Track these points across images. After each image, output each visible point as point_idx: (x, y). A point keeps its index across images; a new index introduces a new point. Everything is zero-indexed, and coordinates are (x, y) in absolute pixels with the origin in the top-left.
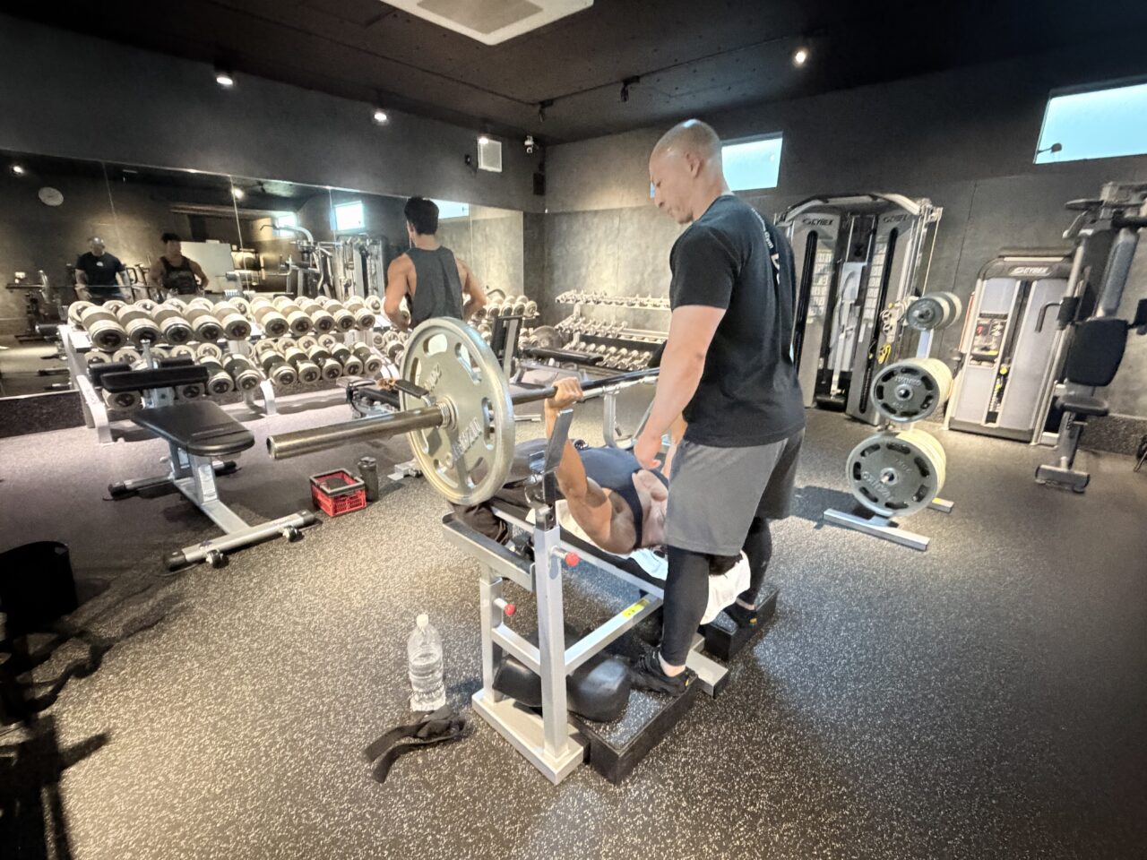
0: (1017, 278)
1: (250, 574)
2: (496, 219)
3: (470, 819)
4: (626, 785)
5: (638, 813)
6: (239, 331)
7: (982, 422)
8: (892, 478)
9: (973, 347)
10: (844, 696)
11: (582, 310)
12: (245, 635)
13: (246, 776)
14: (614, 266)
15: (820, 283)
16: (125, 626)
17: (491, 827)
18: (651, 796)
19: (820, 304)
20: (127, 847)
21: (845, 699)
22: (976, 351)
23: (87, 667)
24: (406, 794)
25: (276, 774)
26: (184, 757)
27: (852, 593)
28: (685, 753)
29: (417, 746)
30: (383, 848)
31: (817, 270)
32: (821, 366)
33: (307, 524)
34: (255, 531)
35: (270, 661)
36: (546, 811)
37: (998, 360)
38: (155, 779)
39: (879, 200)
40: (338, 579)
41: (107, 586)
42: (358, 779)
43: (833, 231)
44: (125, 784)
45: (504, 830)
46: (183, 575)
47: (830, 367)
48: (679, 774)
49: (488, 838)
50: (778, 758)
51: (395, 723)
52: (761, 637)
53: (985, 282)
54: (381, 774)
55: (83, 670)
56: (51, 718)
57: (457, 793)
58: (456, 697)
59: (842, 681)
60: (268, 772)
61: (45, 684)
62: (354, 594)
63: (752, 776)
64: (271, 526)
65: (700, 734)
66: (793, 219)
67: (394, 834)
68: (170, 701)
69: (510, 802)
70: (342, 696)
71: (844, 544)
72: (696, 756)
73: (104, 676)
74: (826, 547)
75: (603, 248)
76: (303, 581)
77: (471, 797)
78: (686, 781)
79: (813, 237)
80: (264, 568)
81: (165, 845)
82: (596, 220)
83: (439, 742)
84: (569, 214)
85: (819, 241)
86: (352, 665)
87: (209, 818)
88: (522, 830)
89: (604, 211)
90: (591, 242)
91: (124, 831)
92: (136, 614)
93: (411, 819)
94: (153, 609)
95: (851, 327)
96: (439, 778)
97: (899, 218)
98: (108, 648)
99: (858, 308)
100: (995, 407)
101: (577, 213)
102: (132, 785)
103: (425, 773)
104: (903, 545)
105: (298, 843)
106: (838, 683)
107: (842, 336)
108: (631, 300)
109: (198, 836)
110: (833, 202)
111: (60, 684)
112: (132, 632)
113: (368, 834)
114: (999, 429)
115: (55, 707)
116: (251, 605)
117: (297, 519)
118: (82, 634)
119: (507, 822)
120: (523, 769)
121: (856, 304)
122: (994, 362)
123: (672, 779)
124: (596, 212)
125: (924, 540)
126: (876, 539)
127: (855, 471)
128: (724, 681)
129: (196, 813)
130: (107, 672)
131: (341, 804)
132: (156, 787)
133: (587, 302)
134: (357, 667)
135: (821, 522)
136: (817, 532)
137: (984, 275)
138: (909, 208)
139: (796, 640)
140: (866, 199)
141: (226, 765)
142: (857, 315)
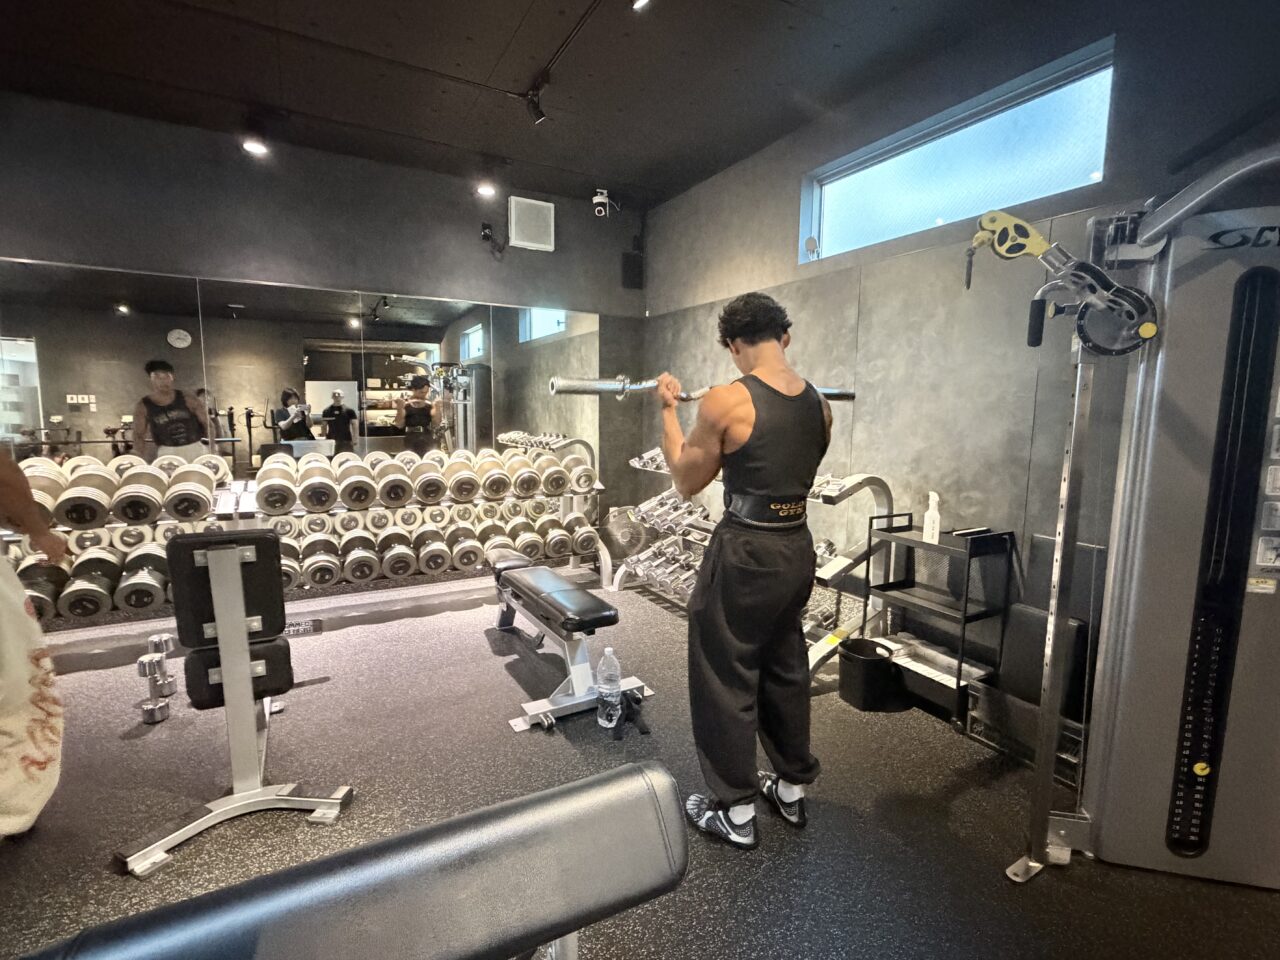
84: (675, 315)
101: (686, 310)
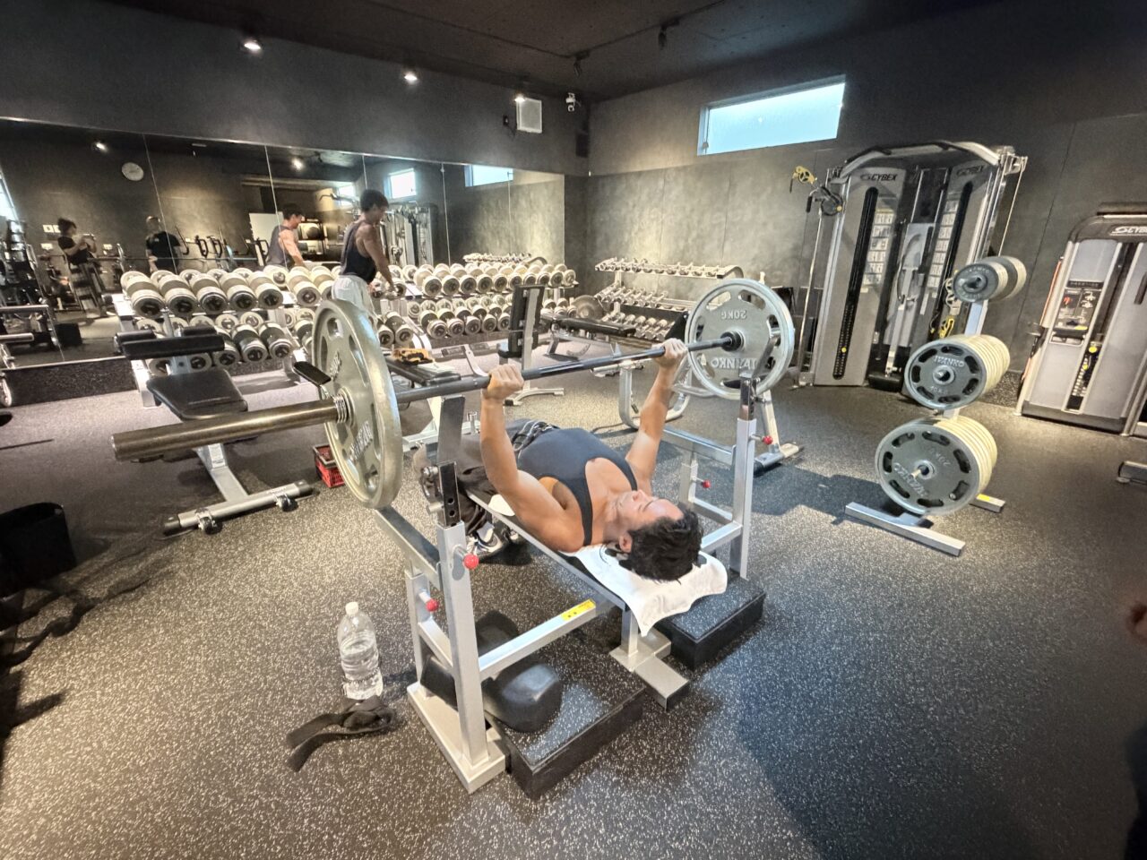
0: (1117, 239)
1: (237, 542)
2: (540, 184)
3: (372, 821)
4: (545, 800)
5: (549, 835)
6: (271, 299)
7: (1063, 409)
8: (926, 472)
9: (1057, 320)
10: (819, 722)
11: (623, 278)
12: (214, 604)
13: (172, 751)
14: (657, 232)
15: (879, 247)
16: (112, 587)
17: (390, 833)
18: (568, 818)
19: (878, 271)
20: (44, 812)
21: (819, 726)
22: (1060, 325)
23: (66, 626)
24: (316, 786)
25: (200, 751)
26: (123, 724)
27: (858, 601)
28: (618, 772)
29: (342, 736)
30: (277, 843)
31: (875, 232)
32: (876, 341)
33: (303, 494)
34: (253, 499)
35: (230, 633)
36: (451, 821)
37: (1087, 337)
38: (90, 745)
39: (951, 150)
40: (317, 551)
41: (106, 546)
42: (275, 765)
43: (896, 188)
44: (62, 748)
45: (402, 838)
46: (178, 539)
47: (886, 342)
48: (605, 795)
49: (383, 845)
50: (722, 788)
51: (328, 708)
52: (738, 645)
53: (1078, 244)
54: (298, 762)
55: (61, 629)
56: (20, 674)
57: (367, 791)
58: (396, 686)
59: (820, 703)
60: (193, 748)
61: (25, 640)
62: (328, 568)
63: (686, 807)
64: (266, 495)
65: (641, 752)
66: (849, 175)
67: (294, 829)
68: (127, 667)
69: (418, 807)
70: (285, 675)
71: (862, 543)
72: (629, 776)
73: (79, 637)
74: (840, 545)
75: (646, 212)
76: (284, 553)
77: (380, 796)
78: (611, 805)
79: (872, 194)
80: (252, 538)
81: (77, 815)
82: (640, 182)
83: (364, 733)
84: (611, 176)
85: (879, 199)
86: (305, 643)
87: (125, 791)
88: (420, 841)
89: (649, 172)
90: (634, 206)
91: (46, 796)
92: (125, 576)
93: (314, 814)
94: (140, 573)
95: (913, 297)
96: (354, 773)
97: (974, 170)
98: (90, 608)
99: (922, 275)
100: (1080, 391)
101: (620, 175)
102: (68, 748)
103: (341, 766)
104: (933, 548)
105: (198, 827)
106: (814, 706)
107: (902, 308)
108: (673, 268)
109: (109, 809)
110: (898, 153)
111: (37, 641)
112: (115, 593)
113: (268, 826)
114: (1083, 416)
115: (26, 663)
116: (229, 573)
117: (292, 489)
118: (72, 593)
119: (408, 829)
120: (442, 772)
121: (920, 271)
122: (1082, 339)
123: (596, 800)
124: (640, 174)
125: (958, 544)
126: (902, 540)
127: (885, 462)
128: (683, 693)
129: (115, 784)
130: (82, 632)
131: (251, 790)
132: (88, 753)
133: (627, 270)
134: (308, 646)
135: (841, 516)
136: (834, 527)
137: (1077, 236)
138: (987, 158)
139: (778, 652)
140: (935, 149)
141: (157, 736)
142: (920, 283)
